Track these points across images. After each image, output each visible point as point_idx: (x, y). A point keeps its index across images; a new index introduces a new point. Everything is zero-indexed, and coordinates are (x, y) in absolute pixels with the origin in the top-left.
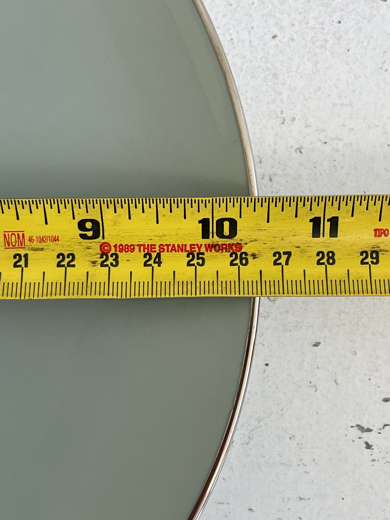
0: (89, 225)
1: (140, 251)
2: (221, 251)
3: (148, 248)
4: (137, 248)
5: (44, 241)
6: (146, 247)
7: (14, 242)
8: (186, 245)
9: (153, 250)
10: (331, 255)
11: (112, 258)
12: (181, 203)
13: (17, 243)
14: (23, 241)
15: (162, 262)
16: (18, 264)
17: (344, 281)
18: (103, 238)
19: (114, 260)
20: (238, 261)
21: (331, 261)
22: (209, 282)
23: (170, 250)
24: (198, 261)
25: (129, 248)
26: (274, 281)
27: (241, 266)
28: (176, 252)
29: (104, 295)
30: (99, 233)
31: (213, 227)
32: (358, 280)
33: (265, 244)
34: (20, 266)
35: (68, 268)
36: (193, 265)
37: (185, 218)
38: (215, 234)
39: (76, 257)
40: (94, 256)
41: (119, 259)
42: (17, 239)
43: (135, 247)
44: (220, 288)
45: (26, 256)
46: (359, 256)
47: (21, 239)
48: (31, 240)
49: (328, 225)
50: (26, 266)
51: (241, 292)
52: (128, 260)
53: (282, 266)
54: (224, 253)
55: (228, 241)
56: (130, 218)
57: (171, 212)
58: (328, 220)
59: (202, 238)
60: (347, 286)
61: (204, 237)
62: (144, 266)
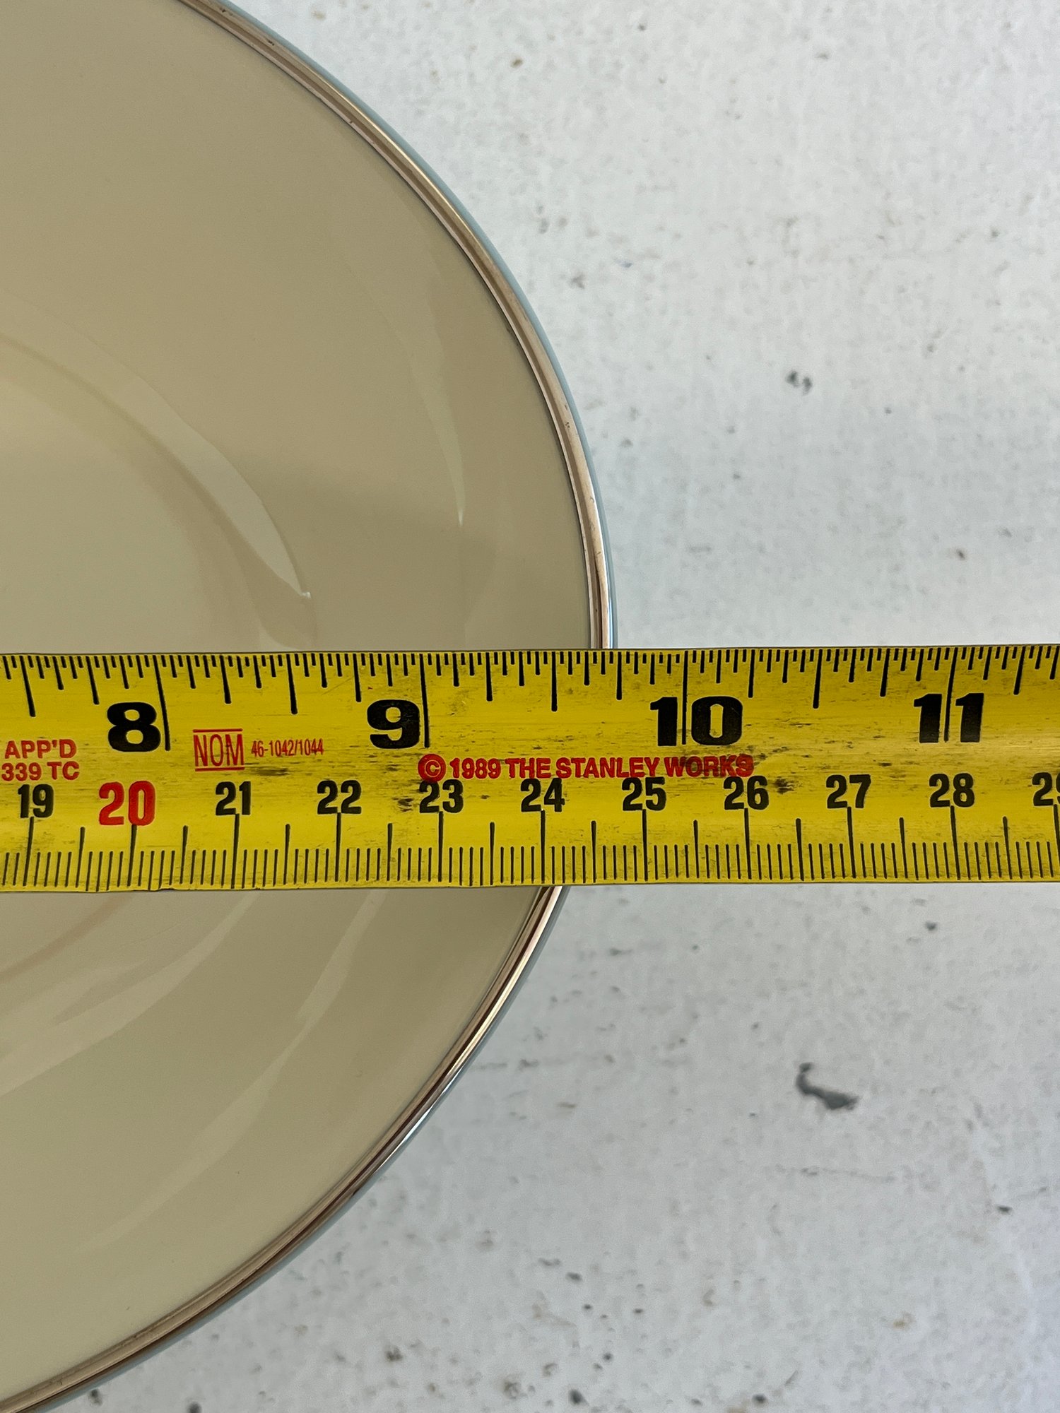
0: (393, 715)
1: (512, 775)
2: (702, 775)
3: (531, 769)
4: (505, 769)
5: (288, 753)
6: (527, 764)
7: (217, 756)
8: (620, 760)
9: (543, 772)
10: (963, 782)
11: (447, 792)
12: (611, 661)
13: (225, 756)
14: (239, 752)
15: (563, 799)
16: (227, 807)
17: (997, 844)
18: (427, 744)
19: (451, 796)
20: (743, 798)
21: (964, 797)
22: (676, 847)
23: (582, 773)
24: (649, 798)
25: (488, 768)
26: (831, 846)
27: (750, 810)
28: (597, 776)
29: (429, 880)
30: (418, 734)
31: (684, 719)
32: (1028, 843)
33: (807, 756)
34: (232, 811)
35: (346, 817)
36: (638, 807)
37: (619, 697)
38: (689, 735)
39: (362, 791)
40: (406, 788)
41: (464, 795)
42: (225, 748)
43: (501, 765)
44: (702, 863)
45: (246, 787)
46: (1030, 786)
47: (234, 748)
48: (257, 749)
49: (957, 712)
50: (246, 810)
51: (752, 872)
52: (485, 797)
53: (849, 810)
54: (712, 779)
55: (720, 752)
56: (489, 698)
57: (587, 682)
58: (959, 702)
59: (659, 745)
60: (1004, 858)
61: (662, 742)
62: (523, 811)
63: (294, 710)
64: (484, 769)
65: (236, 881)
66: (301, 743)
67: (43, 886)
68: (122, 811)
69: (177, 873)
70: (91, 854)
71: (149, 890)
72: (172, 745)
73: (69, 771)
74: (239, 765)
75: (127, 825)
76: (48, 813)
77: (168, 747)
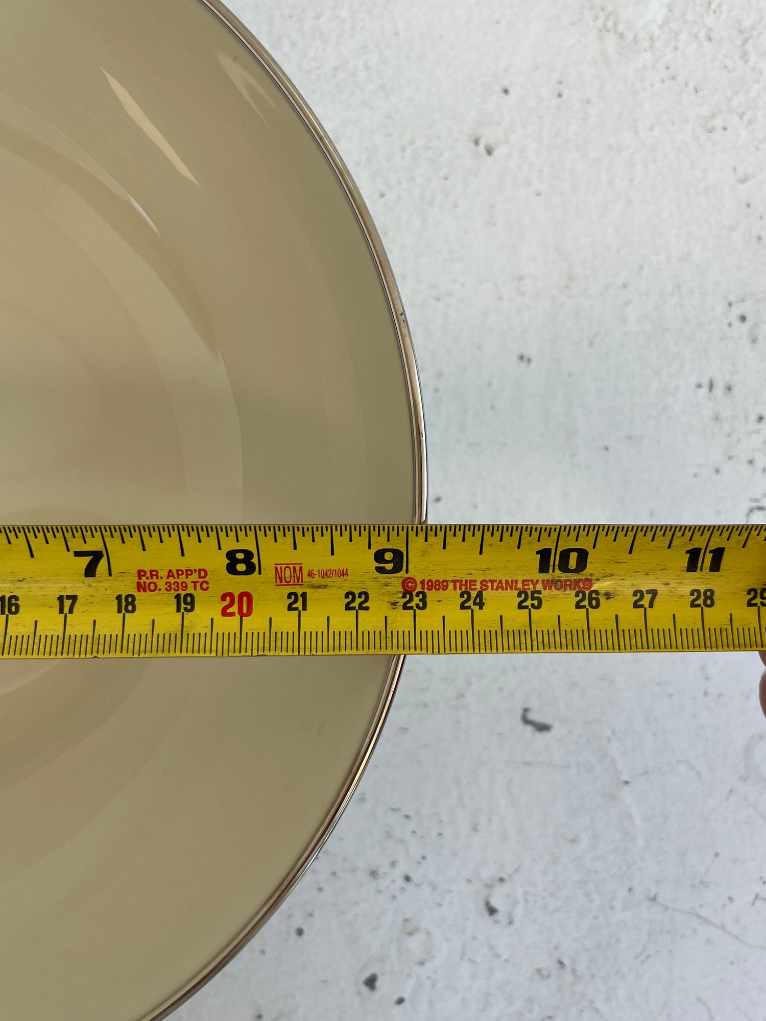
0: (388, 556)
1: (455, 589)
2: (563, 589)
3: (466, 585)
4: (451, 585)
5: (328, 576)
6: (464, 583)
7: (288, 578)
8: (516, 582)
9: (472, 587)
10: (708, 593)
11: (418, 598)
12: (517, 531)
13: (292, 578)
14: (301, 575)
15: (484, 603)
17: (726, 629)
18: (407, 572)
19: (420, 600)
20: (586, 603)
21: (709, 602)
22: (548, 631)
23: (495, 588)
24: (533, 602)
25: (440, 585)
26: (635, 630)
27: (590, 609)
28: (503, 590)
29: (410, 650)
30: (402, 566)
31: (555, 559)
32: (743, 628)
33: (623, 579)
34: (296, 609)
35: (360, 612)
36: (526, 607)
37: (519, 548)
38: (557, 568)
39: (370, 597)
40: (395, 596)
41: (428, 600)
42: (292, 574)
43: (449, 583)
44: (564, 640)
45: (304, 595)
46: (745, 596)
47: (298, 573)
48: (310, 574)
49: (709, 557)
50: (304, 608)
51: (592, 646)
52: (439, 601)
53: (645, 609)
54: (568, 591)
55: (574, 577)
56: (444, 548)
57: (501, 540)
58: (711, 552)
59: (539, 573)
60: (730, 637)
61: (541, 571)
62: (461, 609)
63: (332, 553)
64: (439, 585)
65: (301, 650)
66: (335, 571)
67: (191, 653)
68: (234, 609)
69: (267, 645)
70: (218, 634)
71: (252, 656)
72: (262, 572)
73: (204, 586)
74: (300, 583)
75: (237, 617)
76: (192, 610)
77: (260, 573)
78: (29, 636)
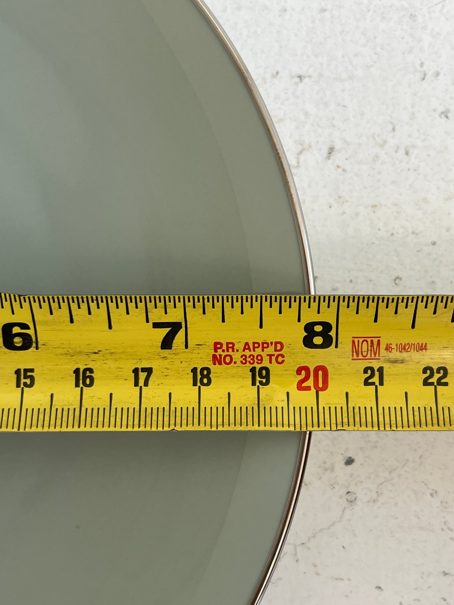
5: (406, 350)
7: (365, 352)
13: (369, 352)
16: (370, 381)
34: (373, 384)
35: (439, 388)
39: (449, 372)
42: (369, 348)
45: (381, 370)
47: (375, 347)
48: (388, 348)
50: (381, 383)
63: (414, 327)
65: (380, 425)
66: (414, 345)
67: (269, 427)
68: (310, 383)
69: (345, 420)
70: (294, 408)
71: (331, 431)
72: (339, 345)
73: (279, 359)
74: (377, 357)
75: (313, 391)
76: (267, 383)
77: (336, 346)
78: (104, 409)
